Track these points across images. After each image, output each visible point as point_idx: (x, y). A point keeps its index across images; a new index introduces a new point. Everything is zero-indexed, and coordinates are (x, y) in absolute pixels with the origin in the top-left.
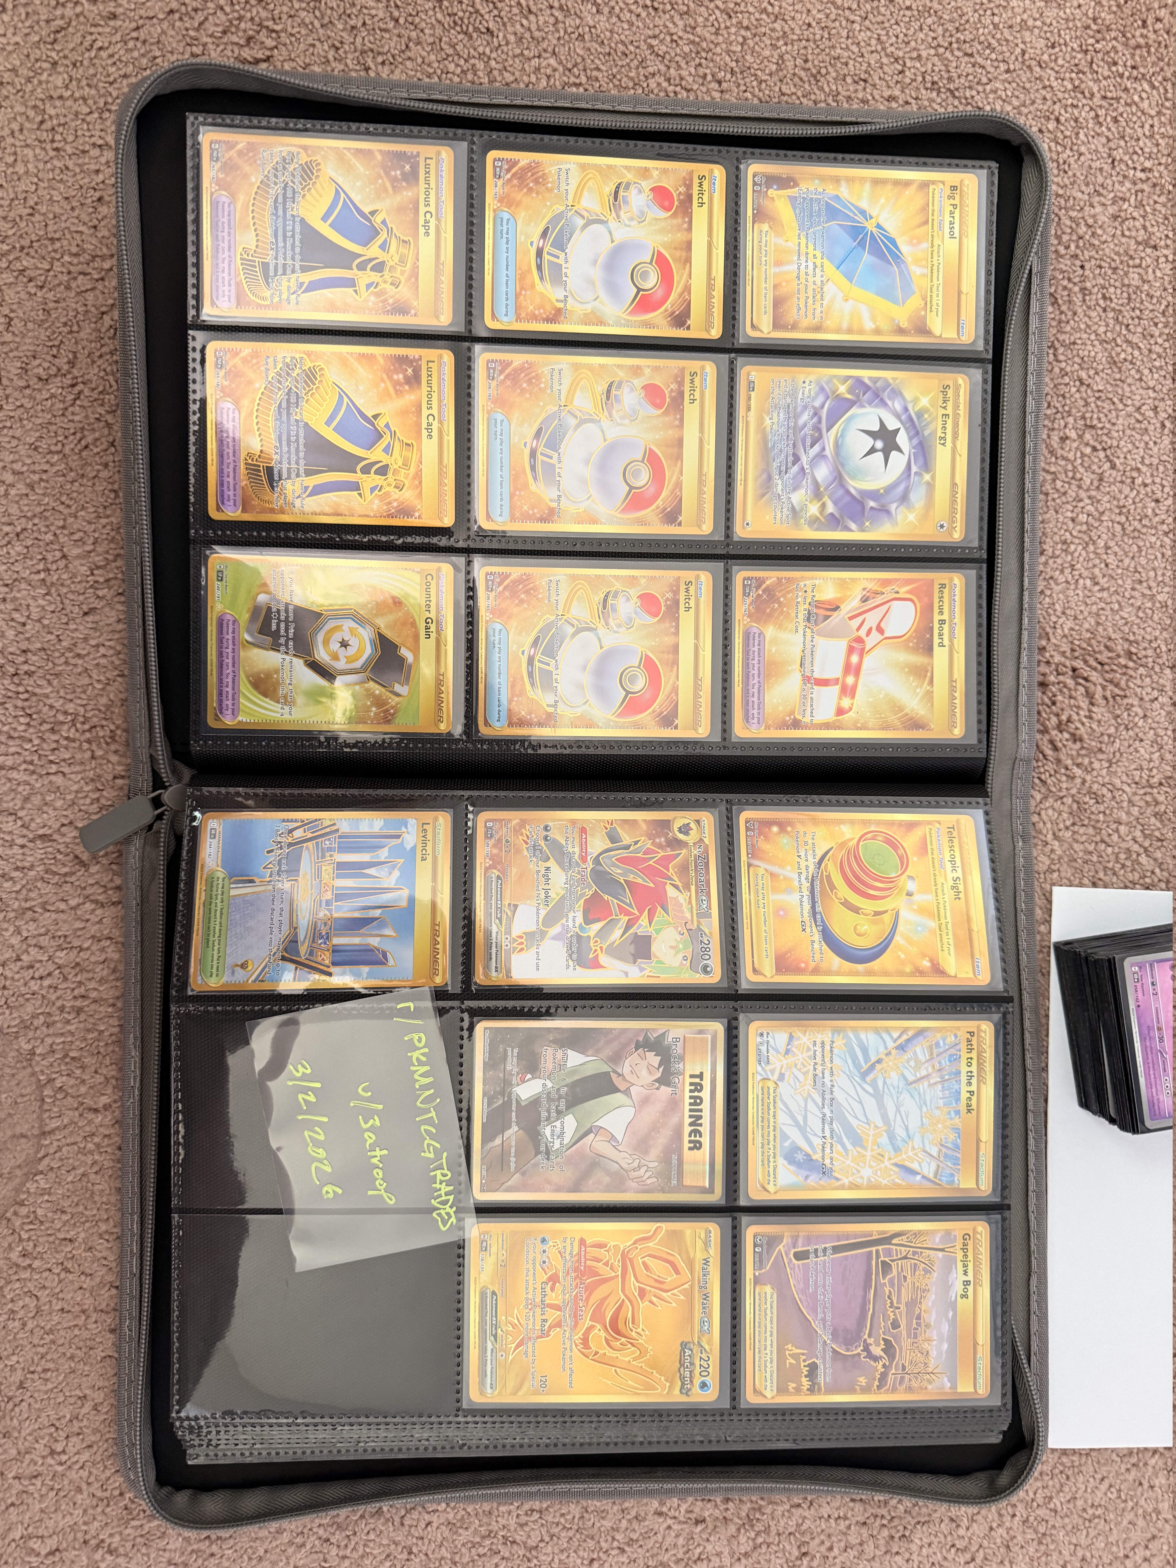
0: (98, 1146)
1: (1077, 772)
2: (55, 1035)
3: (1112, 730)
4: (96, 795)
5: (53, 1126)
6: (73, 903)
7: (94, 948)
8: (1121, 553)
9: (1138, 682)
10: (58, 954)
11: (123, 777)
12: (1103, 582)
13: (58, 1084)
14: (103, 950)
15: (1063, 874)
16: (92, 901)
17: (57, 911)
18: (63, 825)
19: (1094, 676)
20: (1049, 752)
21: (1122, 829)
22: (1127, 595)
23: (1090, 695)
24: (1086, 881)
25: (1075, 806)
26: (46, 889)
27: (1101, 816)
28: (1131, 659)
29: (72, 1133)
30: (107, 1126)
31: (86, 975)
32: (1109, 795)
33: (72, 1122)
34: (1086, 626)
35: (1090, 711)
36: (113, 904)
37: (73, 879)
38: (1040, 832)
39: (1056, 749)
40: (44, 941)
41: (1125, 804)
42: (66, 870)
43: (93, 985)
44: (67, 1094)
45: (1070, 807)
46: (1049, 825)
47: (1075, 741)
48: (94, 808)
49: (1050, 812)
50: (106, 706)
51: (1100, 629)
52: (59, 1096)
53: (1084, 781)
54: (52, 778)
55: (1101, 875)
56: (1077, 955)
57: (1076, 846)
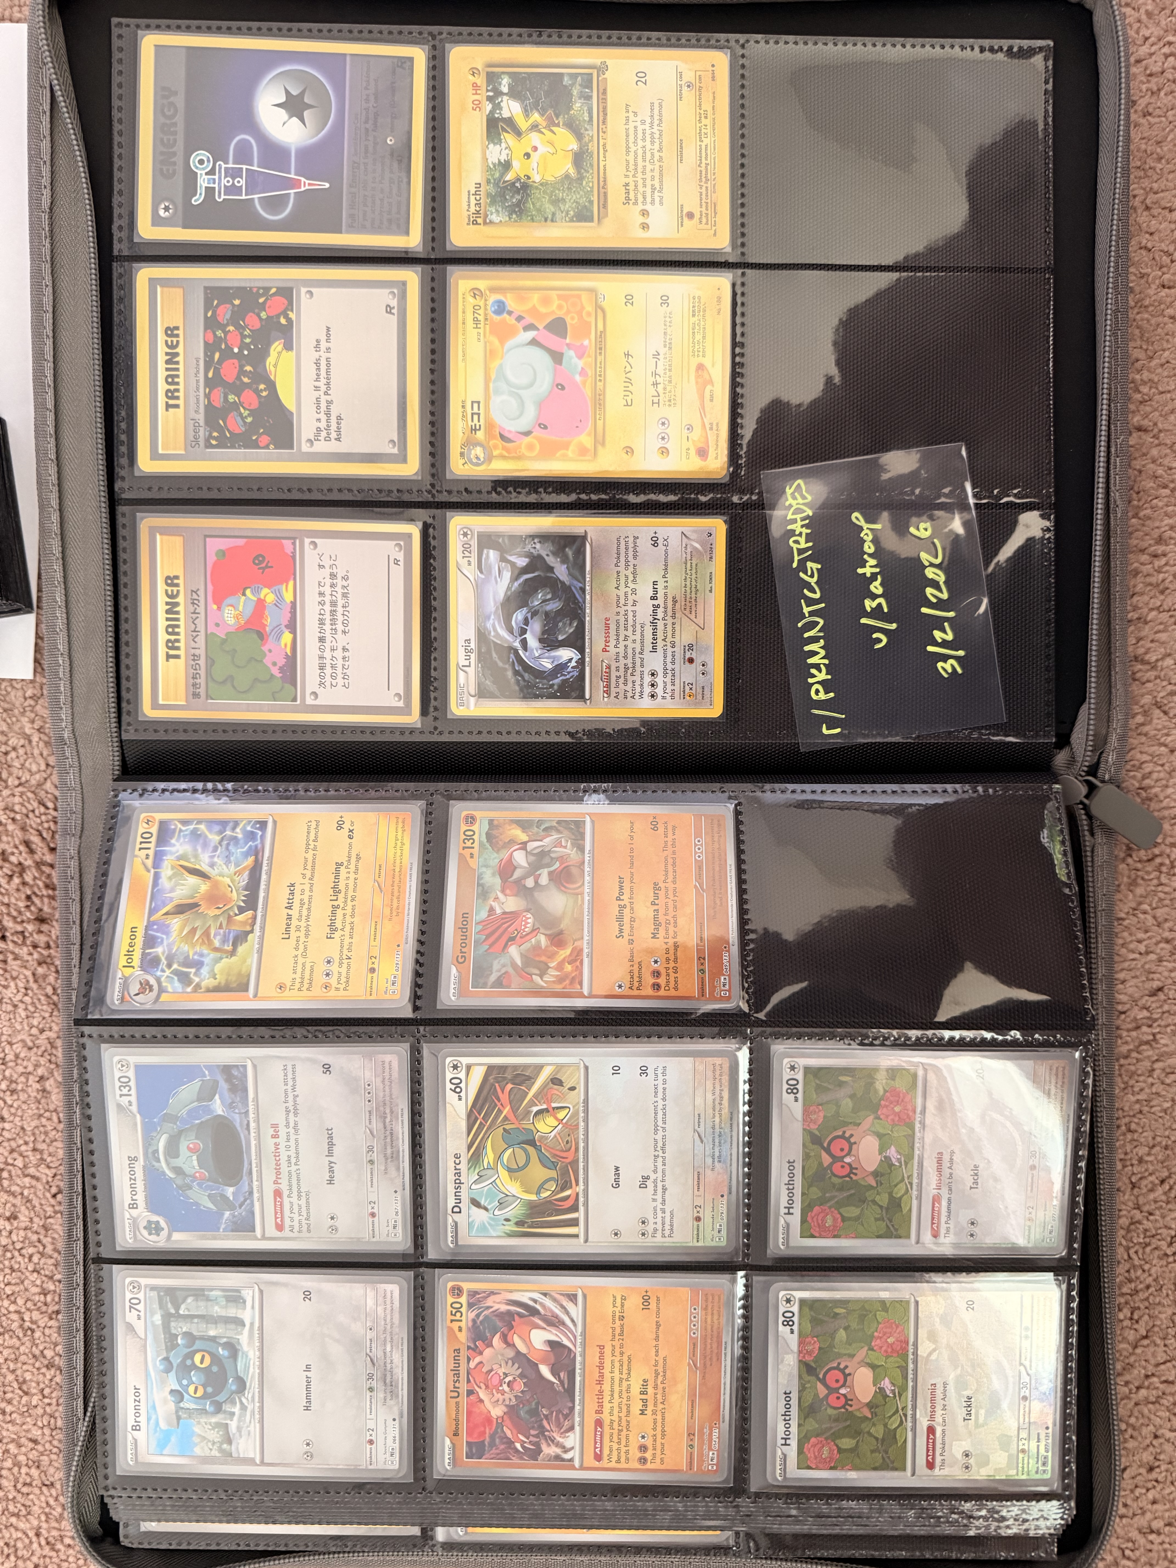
43: (1145, 569)
50: (1137, 885)
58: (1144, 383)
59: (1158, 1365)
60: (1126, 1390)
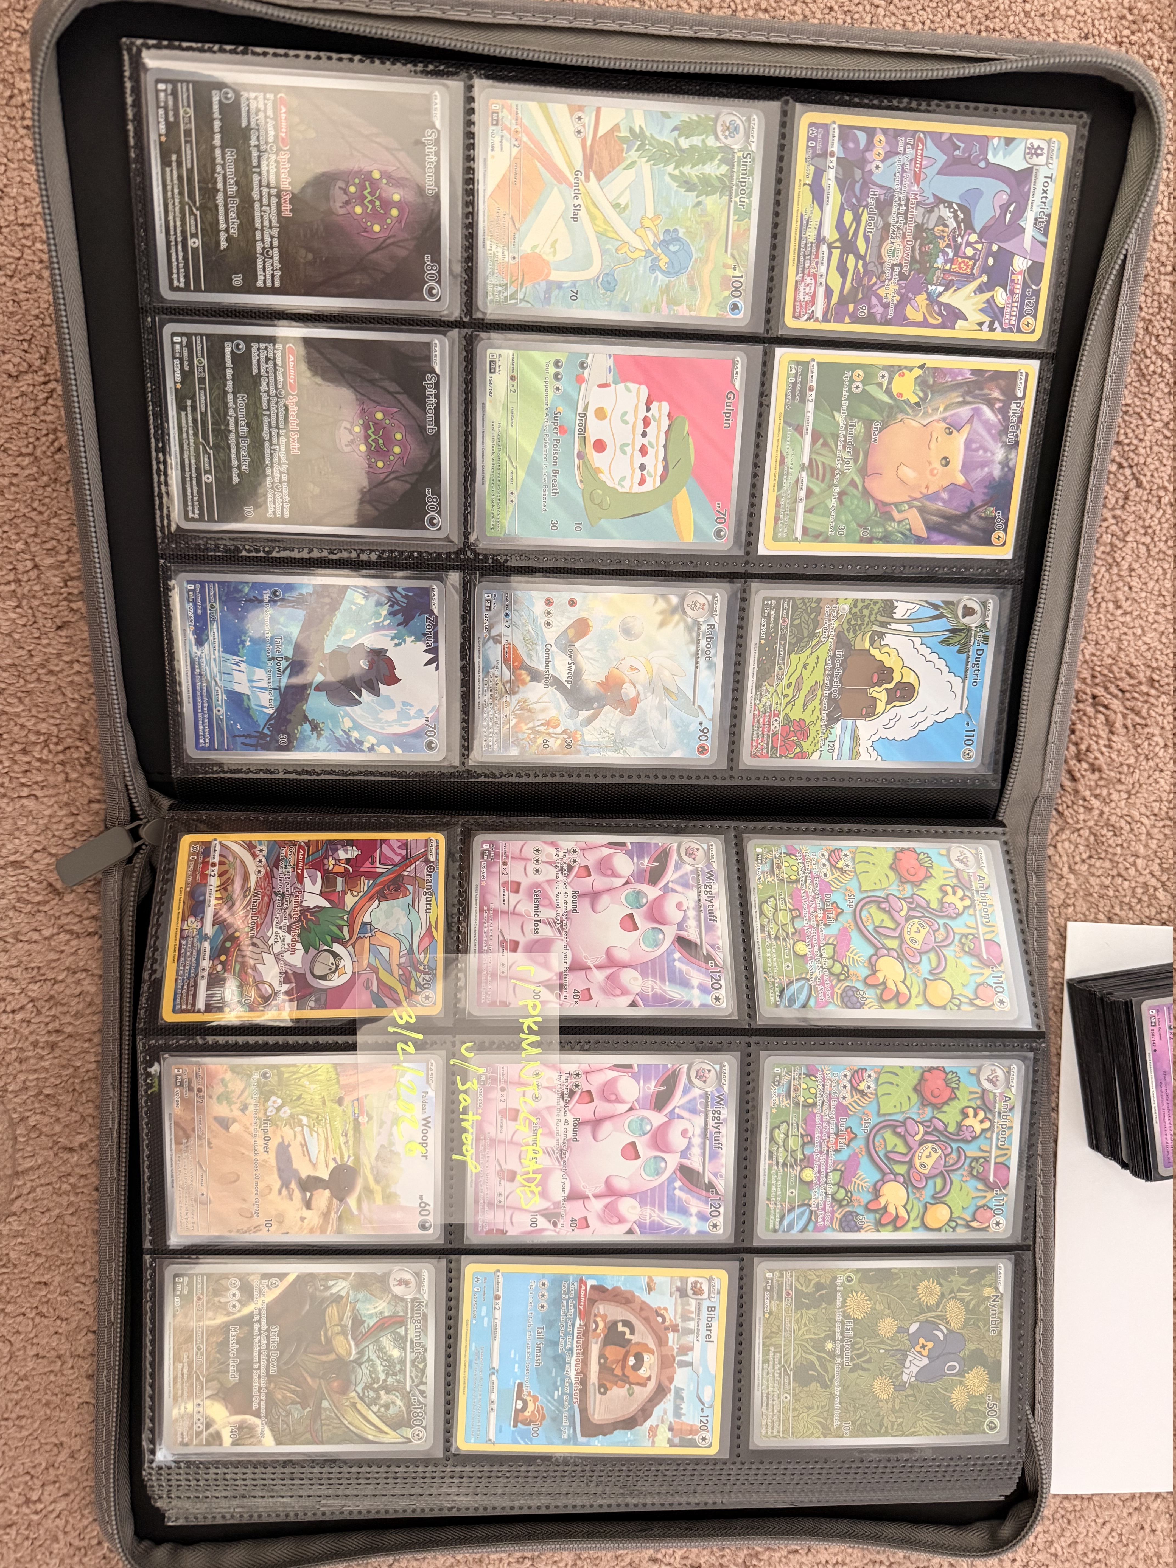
0: (73, 1186)
1: (1095, 803)
2: (28, 1071)
3: (1132, 760)
4: (70, 820)
5: (28, 1165)
6: (47, 933)
7: (69, 980)
8: (1144, 575)
9: (1160, 710)
10: (31, 986)
11: (99, 801)
12: (1126, 605)
13: (31, 1122)
14: (78, 982)
15: (1078, 909)
16: (67, 931)
17: (30, 942)
18: (36, 851)
19: (1115, 704)
20: (1067, 783)
21: (1140, 862)
22: (1150, 619)
23: (1110, 724)
24: (1101, 916)
25: (1092, 839)
26: (18, 919)
27: (1119, 850)
28: (1153, 687)
29: (46, 1174)
30: (83, 1167)
31: (60, 1009)
32: (1127, 828)
33: (46, 1162)
34: (1108, 651)
35: (1109, 740)
36: (89, 934)
37: (46, 908)
38: (1056, 865)
39: (1074, 779)
40: (16, 973)
41: (1143, 837)
42: (39, 898)
43: (68, 1019)
44: (41, 1134)
45: (1087, 839)
46: (1065, 859)
47: (1093, 771)
48: (68, 834)
49: (1067, 844)
50: (81, 725)
51: (1122, 654)
52: (33, 1135)
53: (1102, 813)
54: (25, 802)
55: (1117, 910)
56: (1092, 994)
57: (1092, 880)
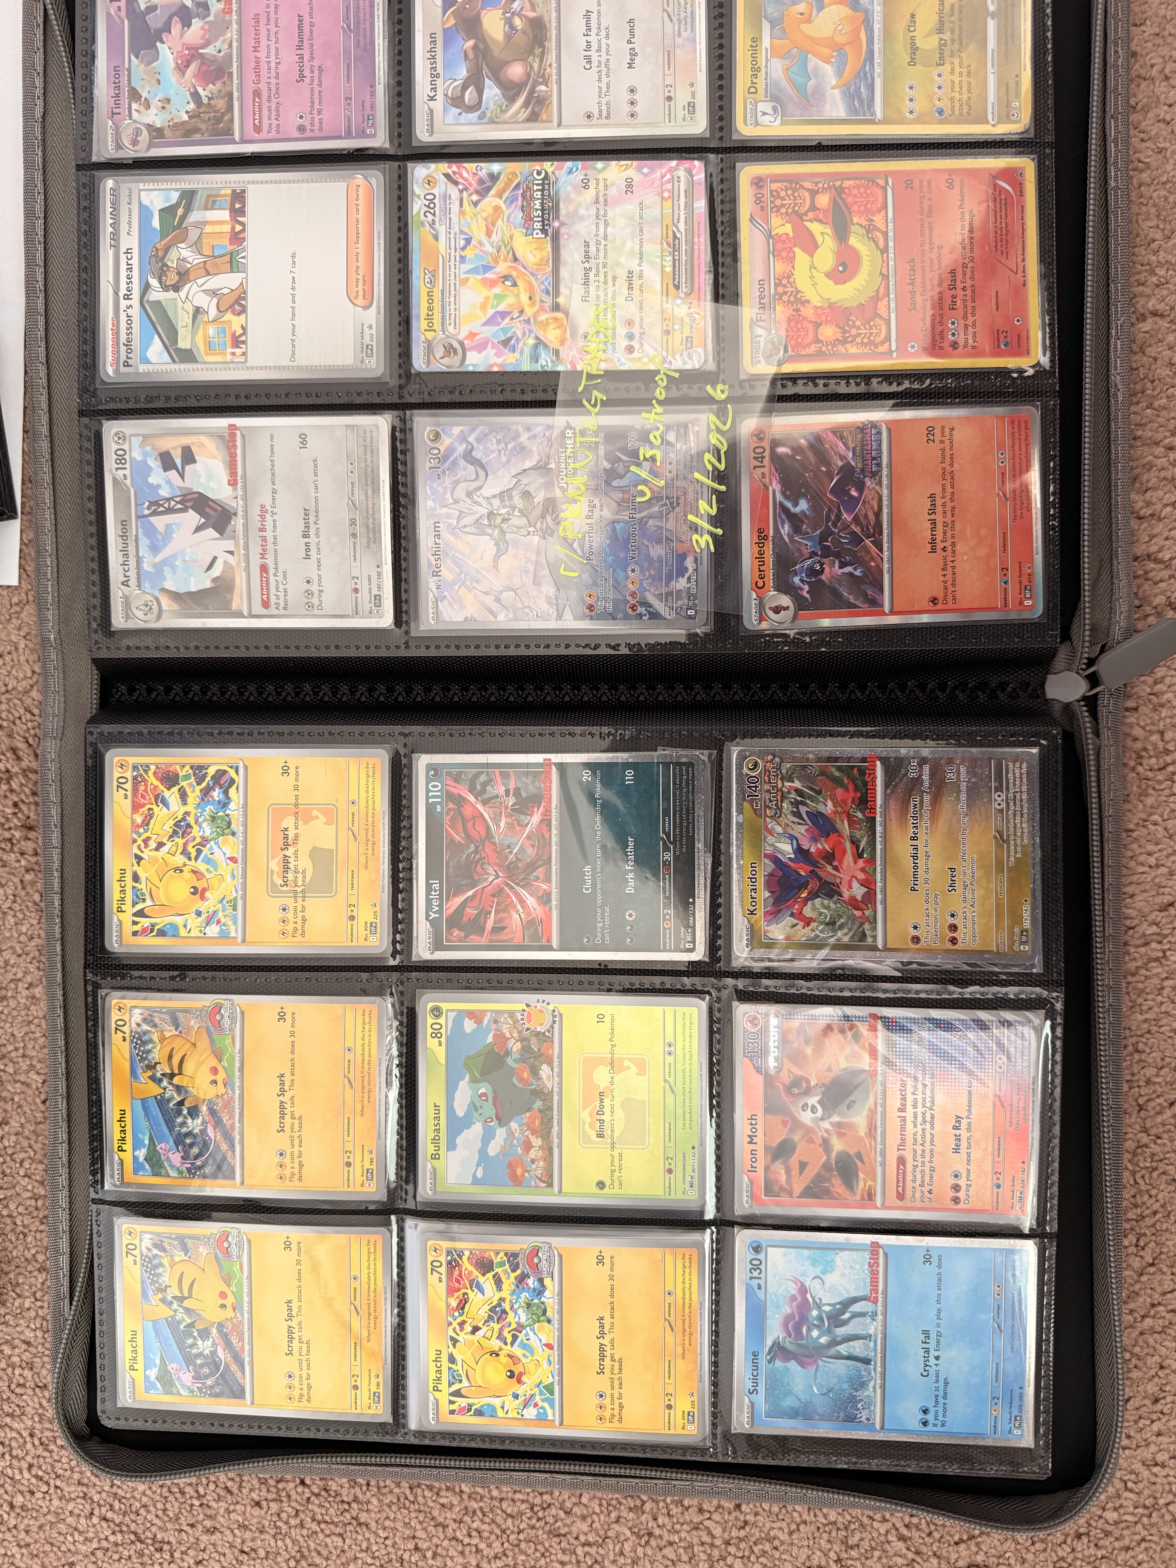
30: (1142, 294)
36: (1136, 559)
43: (1160, 463)
58: (1160, 264)
59: (1164, 1294)
60: (1130, 1318)
